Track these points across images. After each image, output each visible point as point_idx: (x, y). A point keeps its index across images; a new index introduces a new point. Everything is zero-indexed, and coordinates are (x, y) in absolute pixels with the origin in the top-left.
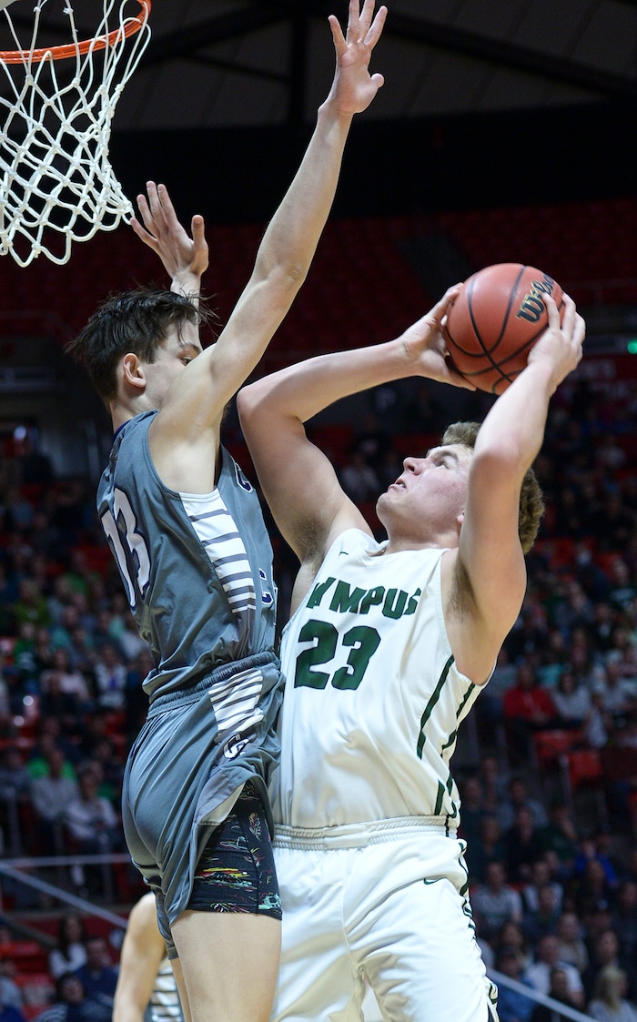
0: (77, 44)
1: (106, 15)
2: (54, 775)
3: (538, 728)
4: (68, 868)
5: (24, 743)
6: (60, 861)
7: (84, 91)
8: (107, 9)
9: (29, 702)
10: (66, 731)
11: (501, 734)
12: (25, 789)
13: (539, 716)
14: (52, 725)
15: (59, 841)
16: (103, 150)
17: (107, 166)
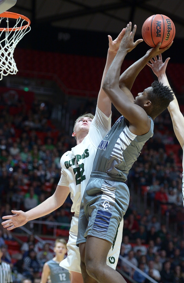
0: (8, 28)
1: (17, 24)
2: (31, 197)
3: (163, 204)
5: (26, 188)
7: (8, 41)
8: (18, 22)
11: (152, 204)
13: (164, 201)
16: (12, 55)
17: (13, 59)
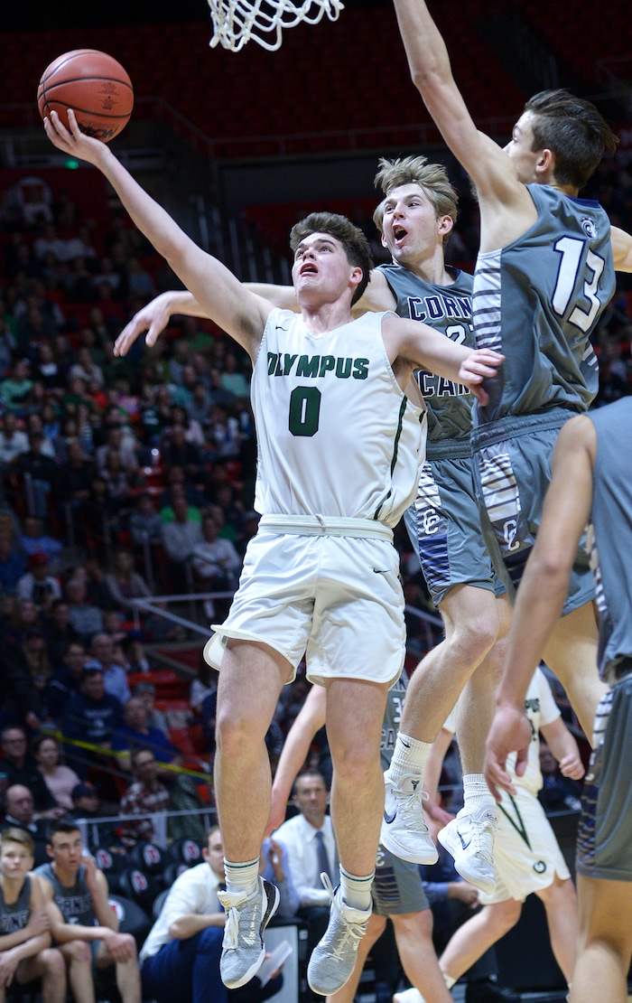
4: (200, 603)
6: (192, 597)
9: (155, 452)
10: (191, 479)
12: (157, 533)
14: (177, 473)
15: (190, 580)
